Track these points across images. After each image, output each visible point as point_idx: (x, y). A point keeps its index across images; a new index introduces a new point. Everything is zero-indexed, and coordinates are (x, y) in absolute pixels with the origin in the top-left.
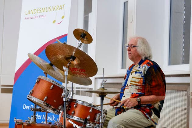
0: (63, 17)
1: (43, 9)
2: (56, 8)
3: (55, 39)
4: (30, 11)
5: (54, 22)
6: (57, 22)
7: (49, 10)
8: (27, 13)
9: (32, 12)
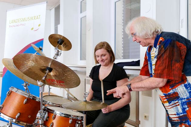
0: (39, 25)
1: (23, 19)
2: (33, 18)
3: (30, 44)
4: (13, 21)
5: (32, 29)
6: (34, 29)
7: (28, 20)
8: (11, 22)
9: (14, 21)
